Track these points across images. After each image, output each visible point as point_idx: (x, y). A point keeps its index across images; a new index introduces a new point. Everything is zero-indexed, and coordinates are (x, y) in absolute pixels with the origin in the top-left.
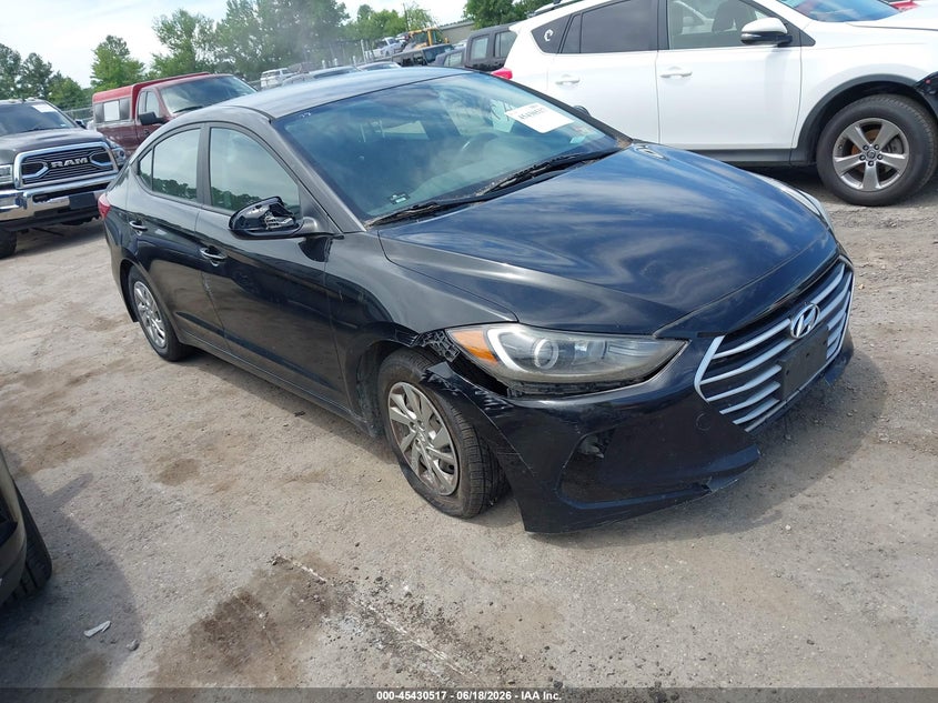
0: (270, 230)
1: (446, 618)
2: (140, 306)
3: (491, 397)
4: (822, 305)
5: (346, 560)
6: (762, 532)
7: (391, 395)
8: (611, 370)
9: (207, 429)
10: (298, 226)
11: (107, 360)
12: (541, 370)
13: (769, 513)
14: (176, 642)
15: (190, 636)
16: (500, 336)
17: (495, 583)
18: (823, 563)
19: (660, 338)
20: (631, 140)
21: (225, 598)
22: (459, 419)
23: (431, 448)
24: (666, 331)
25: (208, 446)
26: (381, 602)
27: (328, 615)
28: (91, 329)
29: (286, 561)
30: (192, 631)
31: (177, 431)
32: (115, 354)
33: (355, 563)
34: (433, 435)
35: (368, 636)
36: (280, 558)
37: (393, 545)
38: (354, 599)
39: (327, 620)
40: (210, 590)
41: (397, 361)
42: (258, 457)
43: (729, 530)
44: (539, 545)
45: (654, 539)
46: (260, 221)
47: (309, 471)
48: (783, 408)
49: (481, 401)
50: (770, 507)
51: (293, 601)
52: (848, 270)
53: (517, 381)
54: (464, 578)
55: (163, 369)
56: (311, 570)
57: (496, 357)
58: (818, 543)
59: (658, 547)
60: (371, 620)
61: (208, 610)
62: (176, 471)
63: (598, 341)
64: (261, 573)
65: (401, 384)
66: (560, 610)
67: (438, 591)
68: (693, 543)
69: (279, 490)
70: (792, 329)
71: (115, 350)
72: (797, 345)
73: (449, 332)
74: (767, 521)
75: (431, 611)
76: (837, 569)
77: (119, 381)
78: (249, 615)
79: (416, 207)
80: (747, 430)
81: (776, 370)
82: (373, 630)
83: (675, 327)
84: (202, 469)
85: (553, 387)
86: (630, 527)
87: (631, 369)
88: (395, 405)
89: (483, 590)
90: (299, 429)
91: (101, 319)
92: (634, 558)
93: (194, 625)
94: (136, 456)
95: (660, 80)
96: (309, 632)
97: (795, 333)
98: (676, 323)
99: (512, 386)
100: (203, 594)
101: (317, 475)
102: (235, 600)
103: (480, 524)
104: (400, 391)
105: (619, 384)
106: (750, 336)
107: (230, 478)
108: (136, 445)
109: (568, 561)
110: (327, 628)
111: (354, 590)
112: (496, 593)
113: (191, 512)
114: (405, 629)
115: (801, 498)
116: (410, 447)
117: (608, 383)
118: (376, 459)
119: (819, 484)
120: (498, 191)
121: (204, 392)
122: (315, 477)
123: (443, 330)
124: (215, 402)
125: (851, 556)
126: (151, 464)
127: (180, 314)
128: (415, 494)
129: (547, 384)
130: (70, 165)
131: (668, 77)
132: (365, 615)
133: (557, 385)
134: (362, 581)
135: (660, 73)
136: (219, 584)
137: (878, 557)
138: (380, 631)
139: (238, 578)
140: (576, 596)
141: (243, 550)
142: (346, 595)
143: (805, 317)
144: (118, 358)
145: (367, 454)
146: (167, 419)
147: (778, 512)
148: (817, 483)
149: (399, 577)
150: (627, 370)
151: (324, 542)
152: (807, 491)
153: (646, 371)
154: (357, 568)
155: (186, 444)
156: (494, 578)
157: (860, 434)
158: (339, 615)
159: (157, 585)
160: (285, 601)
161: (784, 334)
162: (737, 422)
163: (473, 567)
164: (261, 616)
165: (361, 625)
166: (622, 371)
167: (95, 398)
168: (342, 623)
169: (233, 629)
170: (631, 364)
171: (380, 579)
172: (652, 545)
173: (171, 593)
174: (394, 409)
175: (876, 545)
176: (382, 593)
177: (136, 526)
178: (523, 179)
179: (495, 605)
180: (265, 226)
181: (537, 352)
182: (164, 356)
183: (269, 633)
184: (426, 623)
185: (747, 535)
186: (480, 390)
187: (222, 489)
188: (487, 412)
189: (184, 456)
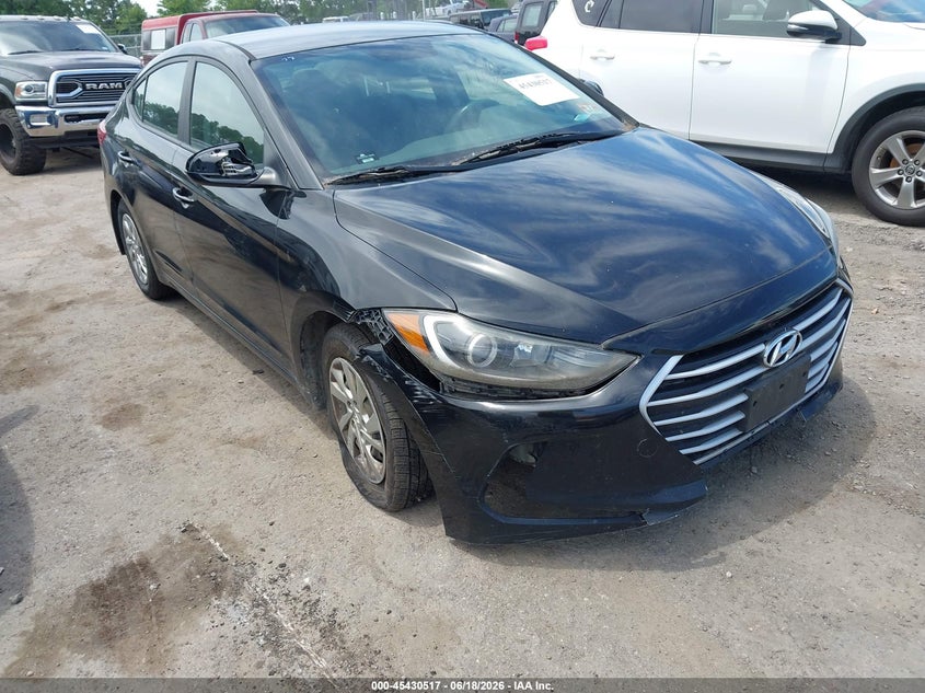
0: (227, 177)
1: (338, 620)
2: (128, 240)
3: (422, 390)
4: (806, 332)
5: (256, 539)
6: (699, 575)
7: (332, 370)
8: (550, 378)
9: (164, 375)
10: (255, 175)
11: (93, 289)
12: (474, 368)
13: (713, 555)
14: (59, 602)
15: (75, 597)
16: (437, 325)
17: (400, 590)
18: (757, 622)
19: (609, 349)
20: (638, 124)
21: (122, 562)
22: (388, 407)
23: (365, 431)
24: (616, 342)
25: (160, 394)
26: (277, 591)
27: (219, 598)
28: (89, 256)
29: (197, 530)
30: (79, 594)
31: (135, 373)
32: (102, 285)
33: (263, 543)
34: (366, 418)
35: (252, 628)
36: (191, 526)
37: (307, 530)
38: (250, 583)
39: (217, 602)
40: (110, 551)
41: (337, 336)
42: (204, 412)
43: (665, 568)
44: (457, 552)
45: (580, 565)
46: (218, 165)
47: (249, 435)
48: (748, 439)
49: (410, 391)
50: (715, 548)
51: (189, 576)
52: (846, 295)
53: (448, 376)
54: (370, 578)
55: (142, 306)
56: (218, 544)
57: (428, 346)
58: (758, 598)
59: (583, 574)
60: (261, 611)
61: (100, 573)
62: (120, 416)
63: (544, 344)
64: (168, 539)
65: (340, 359)
66: (460, 631)
67: (338, 589)
68: (621, 575)
69: (213, 451)
70: (766, 355)
71: (104, 280)
72: (769, 374)
73: (385, 312)
74: (708, 564)
75: (324, 610)
76: (770, 631)
77: (97, 312)
78: (140, 584)
79: (382, 170)
80: (696, 462)
81: (741, 398)
82: (260, 622)
83: (627, 340)
84: (146, 417)
85: (486, 388)
86: (558, 547)
87: (572, 379)
88: (335, 381)
89: (385, 595)
90: (252, 388)
91: (101, 247)
92: (553, 584)
93: (82, 587)
94: (87, 394)
95: (698, 67)
96: (195, 614)
97: (769, 360)
98: (630, 335)
99: (443, 380)
100: (102, 554)
101: (255, 441)
102: (132, 565)
103: (404, 520)
104: (339, 367)
105: (557, 394)
106: (714, 358)
107: (169, 431)
108: (91, 382)
109: (482, 576)
110: (213, 611)
111: (253, 574)
112: (398, 601)
113: (120, 462)
114: (292, 626)
115: (751, 542)
116: (347, 427)
117: (546, 391)
118: (319, 431)
119: (776, 529)
120: (476, 163)
121: (173, 336)
122: (254, 443)
123: (380, 308)
124: (181, 348)
125: (791, 617)
126: (98, 404)
127: (160, 254)
128: (348, 477)
129: (479, 384)
130: (104, 89)
131: (706, 62)
132: (257, 603)
133: (490, 386)
134: (264, 565)
135: (698, 58)
136: (121, 545)
137: (820, 625)
138: (265, 622)
139: (142, 542)
140: (480, 618)
141: (157, 511)
142: (244, 578)
143: (783, 345)
144: (103, 289)
145: (311, 425)
146: (129, 359)
147: (722, 554)
148: (774, 527)
149: (303, 567)
150: (568, 379)
151: (239, 515)
152: (760, 536)
153: (588, 384)
154: (263, 550)
155: (139, 388)
156: (400, 583)
157: (834, 478)
158: (231, 599)
159: (61, 537)
160: (181, 575)
161: (755, 361)
162: (684, 452)
163: (383, 568)
164: (152, 587)
165: (249, 614)
166: (562, 381)
167: (68, 327)
168: (230, 609)
169: (119, 598)
170: (573, 374)
171: (283, 566)
172: (576, 572)
173: (71, 547)
174: (334, 384)
175: (820, 611)
176: (281, 582)
177: (62, 469)
178: (507, 152)
179: (392, 615)
180: (221, 172)
181: (471, 348)
182: (146, 293)
183: (154, 607)
184: (316, 623)
185: (682, 576)
186: (411, 380)
187: (158, 441)
188: (415, 405)
189: (132, 401)
